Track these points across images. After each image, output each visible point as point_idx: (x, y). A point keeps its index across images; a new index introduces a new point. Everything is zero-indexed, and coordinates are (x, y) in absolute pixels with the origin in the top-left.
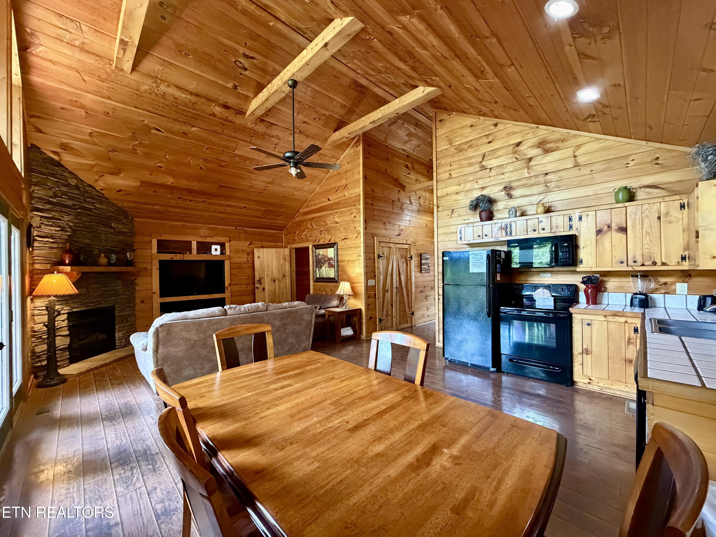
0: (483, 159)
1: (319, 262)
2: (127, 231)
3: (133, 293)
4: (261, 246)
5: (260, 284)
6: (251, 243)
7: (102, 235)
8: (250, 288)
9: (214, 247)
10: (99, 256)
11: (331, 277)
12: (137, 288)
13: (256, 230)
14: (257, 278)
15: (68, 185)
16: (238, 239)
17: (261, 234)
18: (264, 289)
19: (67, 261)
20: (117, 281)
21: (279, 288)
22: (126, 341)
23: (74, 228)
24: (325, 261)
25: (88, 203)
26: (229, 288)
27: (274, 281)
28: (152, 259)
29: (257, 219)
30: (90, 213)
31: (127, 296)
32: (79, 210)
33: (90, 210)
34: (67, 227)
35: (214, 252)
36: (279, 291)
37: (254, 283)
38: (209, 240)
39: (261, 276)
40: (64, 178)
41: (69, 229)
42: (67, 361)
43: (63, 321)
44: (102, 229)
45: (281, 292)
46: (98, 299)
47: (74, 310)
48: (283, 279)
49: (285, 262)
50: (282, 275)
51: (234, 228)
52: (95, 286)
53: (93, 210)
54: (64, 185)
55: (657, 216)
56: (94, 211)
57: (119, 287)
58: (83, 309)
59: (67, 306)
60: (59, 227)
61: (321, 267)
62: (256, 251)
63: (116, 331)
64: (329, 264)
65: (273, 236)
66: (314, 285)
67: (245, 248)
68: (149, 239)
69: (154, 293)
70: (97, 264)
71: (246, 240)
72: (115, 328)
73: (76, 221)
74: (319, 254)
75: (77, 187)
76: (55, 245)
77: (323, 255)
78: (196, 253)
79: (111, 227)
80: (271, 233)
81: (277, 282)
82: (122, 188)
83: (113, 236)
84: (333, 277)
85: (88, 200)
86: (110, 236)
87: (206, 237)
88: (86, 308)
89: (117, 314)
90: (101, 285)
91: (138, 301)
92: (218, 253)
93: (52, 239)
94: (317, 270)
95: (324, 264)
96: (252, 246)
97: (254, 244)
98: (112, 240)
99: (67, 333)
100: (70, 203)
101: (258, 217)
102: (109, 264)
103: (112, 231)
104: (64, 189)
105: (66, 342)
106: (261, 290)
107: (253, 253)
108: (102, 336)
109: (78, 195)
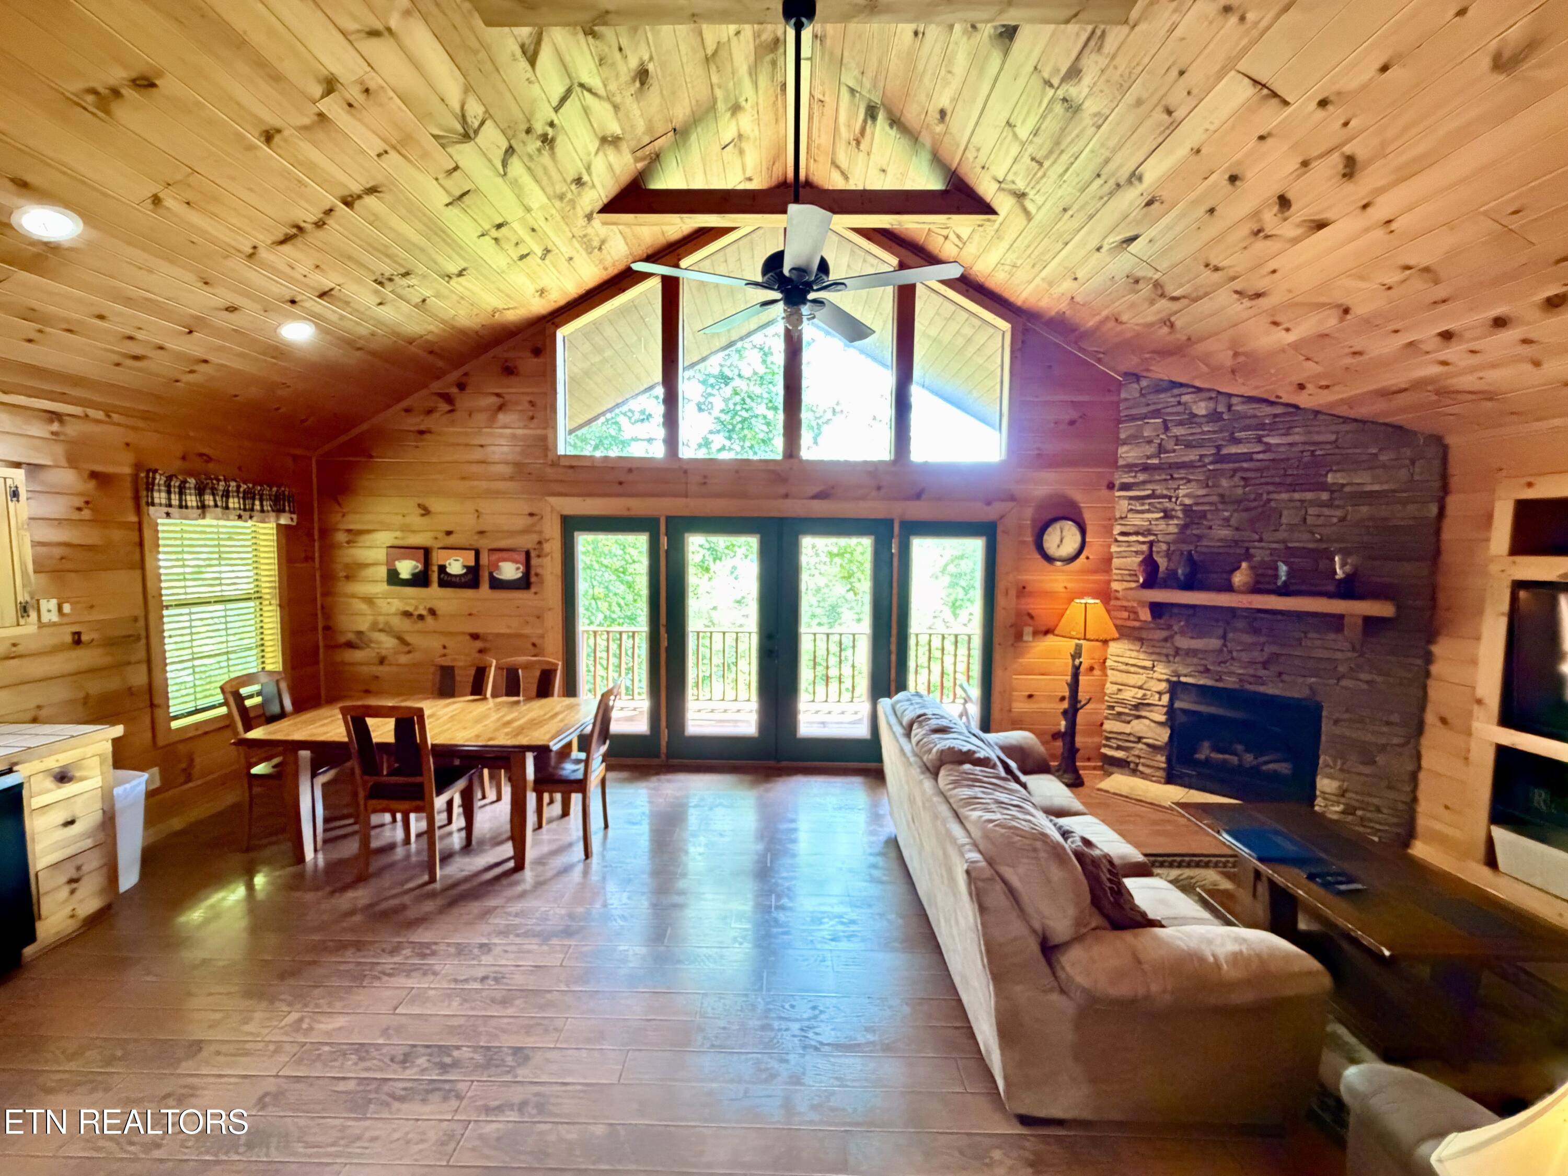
3: (1421, 685)
7: (1285, 512)
15: (1191, 420)
23: (1195, 508)
28: (1484, 573)
40: (1180, 409)
41: (1179, 514)
42: (1160, 773)
43: (1159, 693)
46: (1253, 672)
47: (1182, 679)
52: (1250, 638)
53: (1256, 456)
54: (1181, 423)
59: (1166, 667)
60: (1161, 511)
63: (1321, 772)
69: (1481, 702)
72: (1317, 761)
73: (1203, 492)
75: (1214, 416)
79: (1323, 487)
83: (1330, 511)
85: (1242, 435)
86: (1315, 511)
88: (1218, 684)
89: (1328, 727)
91: (1431, 713)
93: (1144, 535)
99: (1162, 718)
102: (1265, 589)
103: (1327, 496)
104: (1180, 431)
105: (1159, 735)
108: (1284, 768)
109: (1214, 432)
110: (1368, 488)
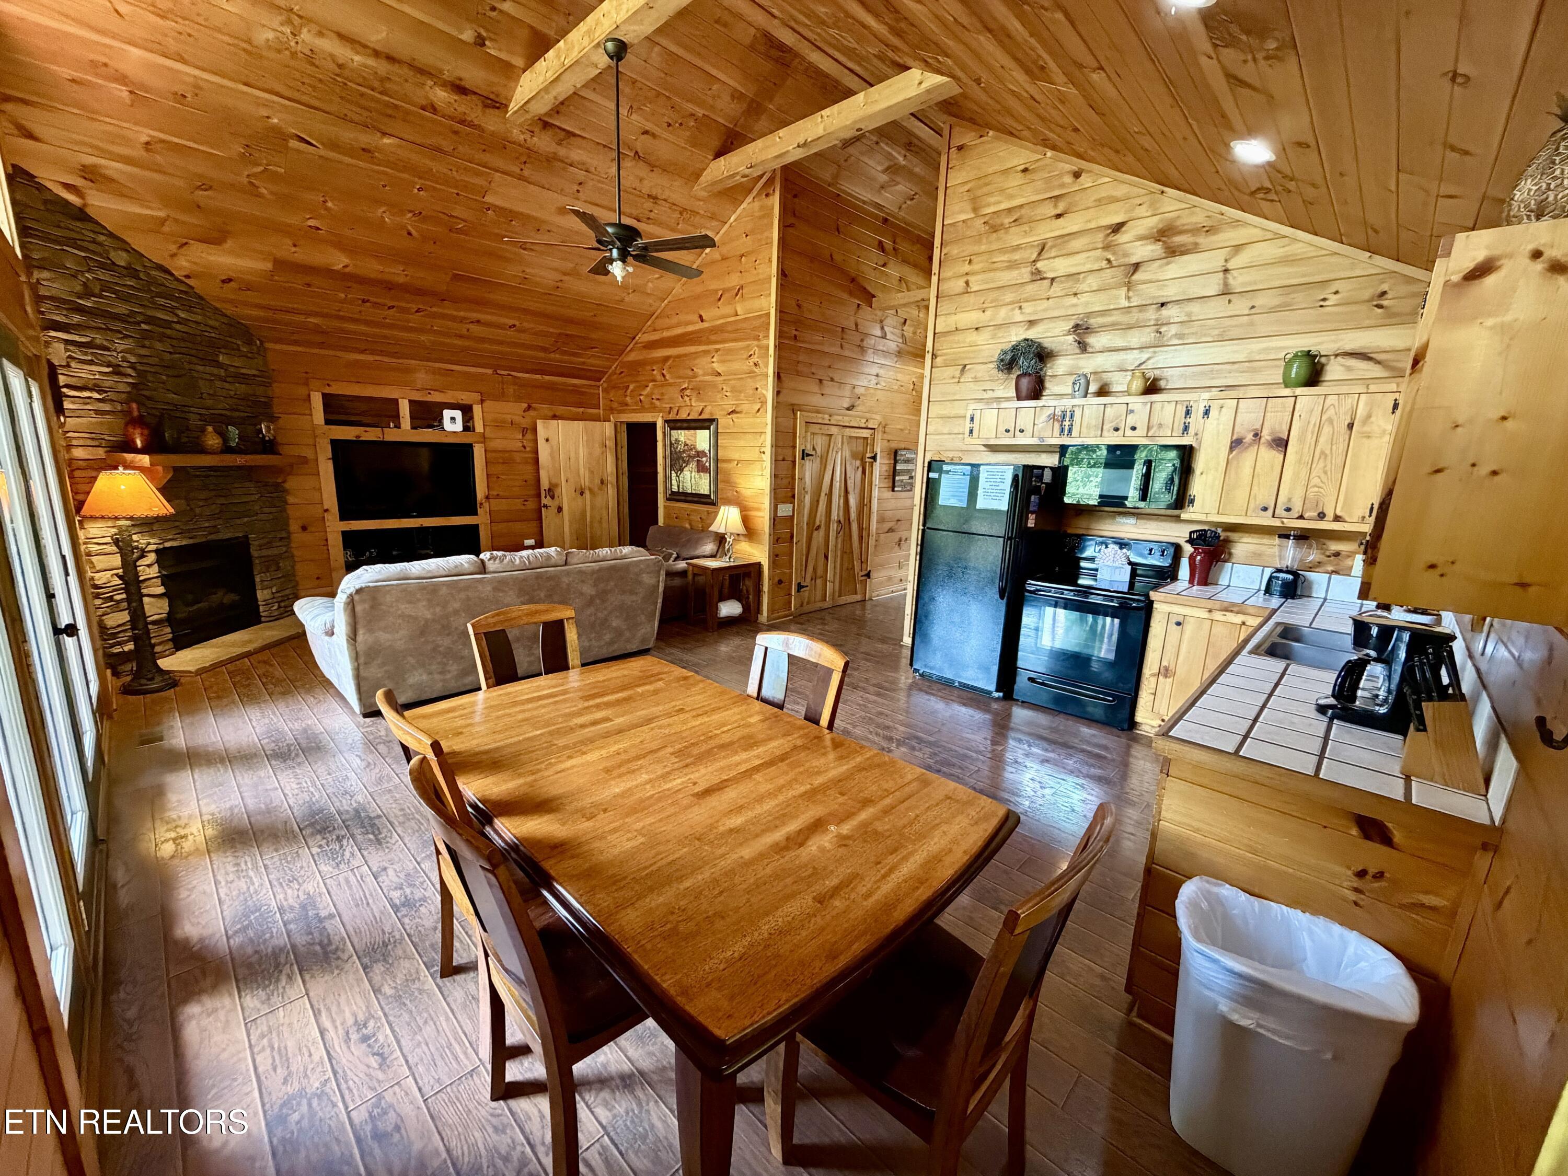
0: (1039, 254)
1: (678, 459)
2: (254, 372)
3: (285, 510)
4: (551, 414)
5: (553, 497)
6: (529, 408)
7: (201, 383)
8: (531, 505)
9: (447, 414)
10: (203, 431)
11: (702, 492)
12: (291, 499)
13: (538, 377)
14: (545, 485)
15: (111, 266)
16: (500, 397)
17: (551, 387)
18: (560, 509)
19: (139, 443)
20: (247, 484)
21: (592, 508)
22: (279, 607)
23: (139, 367)
24: (689, 456)
25: (163, 308)
26: (486, 505)
27: (582, 494)
28: (315, 437)
29: (542, 355)
30: (168, 332)
31: (271, 517)
32: (144, 326)
33: (167, 324)
34: (125, 364)
35: (448, 426)
36: (592, 517)
37: (539, 496)
38: (437, 397)
39: (554, 481)
40: (98, 249)
41: (130, 371)
42: (171, 645)
43: (149, 566)
44: (200, 368)
45: (598, 518)
46: (212, 523)
47: (167, 545)
48: (600, 489)
49: (604, 453)
50: (597, 481)
51: (490, 371)
52: (203, 495)
53: (174, 325)
54: (102, 266)
55: (1348, 421)
56: (178, 327)
57: (253, 498)
58: (184, 543)
59: (152, 537)
60: (108, 366)
61: (682, 470)
62: (540, 424)
63: (258, 587)
64: (698, 465)
65: (576, 390)
66: (665, 507)
67: (517, 419)
68: (302, 391)
69: (326, 511)
70: (201, 450)
71: (518, 399)
72: (254, 581)
73: (143, 352)
74: (677, 441)
75: (131, 271)
76: (107, 407)
77: (686, 445)
78: (409, 427)
79: (219, 365)
80: (574, 385)
81: (587, 494)
82: (232, 275)
83: (227, 385)
84: (707, 492)
85: (162, 301)
86: (218, 384)
87: (429, 390)
88: (191, 541)
89: (255, 553)
90: (213, 493)
91: (294, 527)
92: (458, 427)
93: (98, 392)
94: (674, 475)
95: (688, 463)
96: (532, 413)
97: (535, 409)
98: (224, 393)
99: (161, 590)
100: (122, 308)
101: (544, 349)
102: (227, 449)
103: (222, 373)
104: (103, 275)
105: (161, 608)
106: (553, 510)
107: (535, 430)
108: (230, 598)
109: (139, 290)
110: (243, 371)
